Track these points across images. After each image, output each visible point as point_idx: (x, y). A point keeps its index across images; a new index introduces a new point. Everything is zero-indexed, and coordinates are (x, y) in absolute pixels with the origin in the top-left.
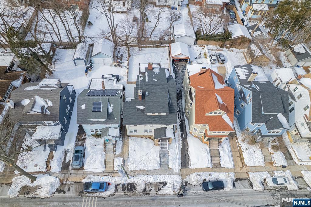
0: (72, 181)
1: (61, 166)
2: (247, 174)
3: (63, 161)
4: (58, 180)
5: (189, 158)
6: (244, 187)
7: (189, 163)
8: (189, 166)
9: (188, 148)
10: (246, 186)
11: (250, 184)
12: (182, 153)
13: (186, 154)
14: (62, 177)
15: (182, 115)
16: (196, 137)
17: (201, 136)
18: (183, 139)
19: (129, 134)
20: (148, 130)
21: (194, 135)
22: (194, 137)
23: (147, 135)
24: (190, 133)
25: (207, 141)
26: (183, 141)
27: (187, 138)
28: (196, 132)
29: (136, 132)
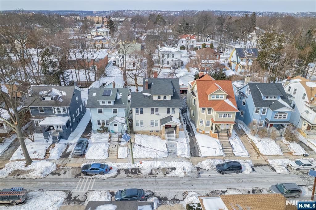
0: (70, 167)
1: (61, 155)
2: (266, 161)
3: (63, 151)
4: (55, 165)
5: (199, 149)
6: (266, 171)
7: (200, 153)
8: (200, 155)
9: (197, 142)
10: (268, 170)
11: (271, 169)
12: (190, 146)
13: (195, 146)
14: (59, 163)
15: (188, 122)
16: (204, 133)
17: (209, 132)
18: (190, 137)
19: (135, 129)
20: (154, 121)
21: (202, 132)
22: (202, 134)
23: (154, 131)
24: (198, 132)
25: (215, 133)
26: (191, 138)
27: (194, 135)
28: (203, 125)
29: (142, 125)
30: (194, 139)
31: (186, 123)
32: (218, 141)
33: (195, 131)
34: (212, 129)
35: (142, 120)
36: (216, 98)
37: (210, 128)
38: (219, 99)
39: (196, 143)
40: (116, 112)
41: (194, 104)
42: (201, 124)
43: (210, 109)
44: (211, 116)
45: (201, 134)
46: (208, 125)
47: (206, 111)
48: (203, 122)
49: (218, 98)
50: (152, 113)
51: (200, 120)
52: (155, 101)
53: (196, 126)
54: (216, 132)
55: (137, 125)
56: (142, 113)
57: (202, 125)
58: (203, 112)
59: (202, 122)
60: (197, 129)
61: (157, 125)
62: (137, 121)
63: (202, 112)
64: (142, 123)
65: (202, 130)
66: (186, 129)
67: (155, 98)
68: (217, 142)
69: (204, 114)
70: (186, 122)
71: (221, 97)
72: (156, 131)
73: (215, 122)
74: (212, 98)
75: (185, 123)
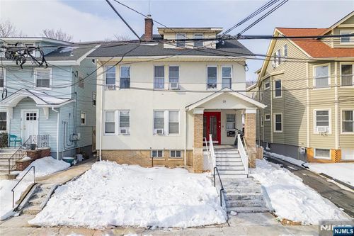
16: (338, 159)
18: (293, 171)
20: (166, 116)
21: (327, 157)
22: (330, 163)
24: (310, 160)
26: (297, 173)
28: (329, 127)
29: (125, 129)
30: (313, 176)
43: (347, 69)
47: (335, 75)
48: (326, 118)
50: (158, 86)
51: (315, 115)
55: (109, 129)
57: (327, 132)
59: (322, 120)
61: (174, 128)
62: (108, 113)
64: (124, 120)
65: (327, 151)
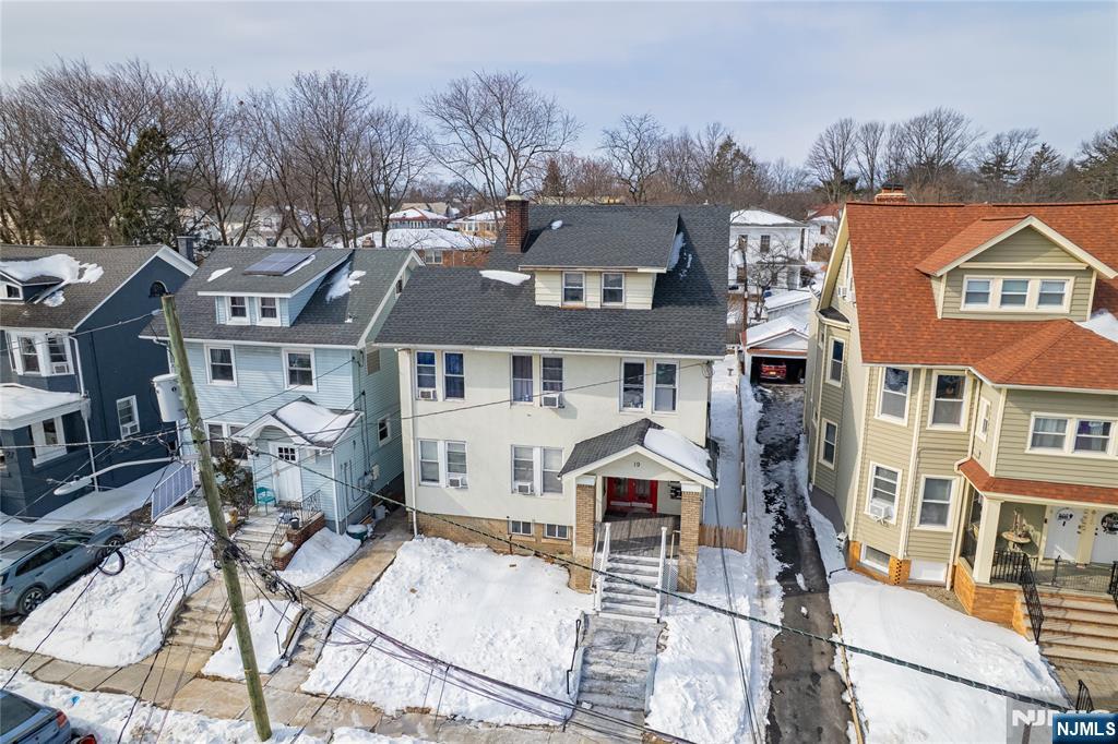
15: (797, 505)
16: (902, 578)
17: (941, 575)
18: (791, 592)
19: (418, 497)
20: (536, 456)
21: (884, 569)
22: (884, 580)
23: (532, 528)
24: (853, 566)
25: (994, 579)
26: (793, 599)
27: (826, 588)
28: (894, 509)
29: (459, 477)
30: (819, 619)
31: (781, 513)
32: (1031, 649)
33: (832, 560)
34: (968, 549)
35: (458, 436)
36: (1005, 300)
37: (955, 545)
38: (1031, 306)
39: (826, 647)
40: (306, 378)
41: (836, 374)
42: (882, 504)
43: (949, 387)
44: (959, 445)
45: (880, 585)
46: (933, 511)
47: (919, 398)
48: (892, 488)
49: (1021, 300)
50: (520, 395)
51: (871, 475)
52: (548, 311)
53: (840, 526)
54: (1010, 579)
55: (428, 475)
56: (455, 388)
57: (888, 517)
58: (894, 407)
59: (884, 489)
60: (847, 548)
62: (426, 446)
63: (885, 410)
64: (457, 460)
65: (884, 557)
66: (770, 542)
67: (548, 293)
68: (1019, 662)
69: (903, 422)
70: (777, 506)
71: (1044, 298)
72: (551, 528)
73: (995, 484)
74: (971, 297)
75: (768, 511)
